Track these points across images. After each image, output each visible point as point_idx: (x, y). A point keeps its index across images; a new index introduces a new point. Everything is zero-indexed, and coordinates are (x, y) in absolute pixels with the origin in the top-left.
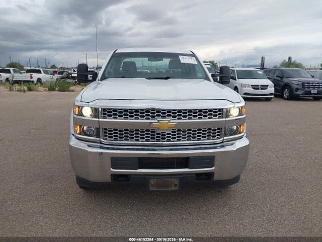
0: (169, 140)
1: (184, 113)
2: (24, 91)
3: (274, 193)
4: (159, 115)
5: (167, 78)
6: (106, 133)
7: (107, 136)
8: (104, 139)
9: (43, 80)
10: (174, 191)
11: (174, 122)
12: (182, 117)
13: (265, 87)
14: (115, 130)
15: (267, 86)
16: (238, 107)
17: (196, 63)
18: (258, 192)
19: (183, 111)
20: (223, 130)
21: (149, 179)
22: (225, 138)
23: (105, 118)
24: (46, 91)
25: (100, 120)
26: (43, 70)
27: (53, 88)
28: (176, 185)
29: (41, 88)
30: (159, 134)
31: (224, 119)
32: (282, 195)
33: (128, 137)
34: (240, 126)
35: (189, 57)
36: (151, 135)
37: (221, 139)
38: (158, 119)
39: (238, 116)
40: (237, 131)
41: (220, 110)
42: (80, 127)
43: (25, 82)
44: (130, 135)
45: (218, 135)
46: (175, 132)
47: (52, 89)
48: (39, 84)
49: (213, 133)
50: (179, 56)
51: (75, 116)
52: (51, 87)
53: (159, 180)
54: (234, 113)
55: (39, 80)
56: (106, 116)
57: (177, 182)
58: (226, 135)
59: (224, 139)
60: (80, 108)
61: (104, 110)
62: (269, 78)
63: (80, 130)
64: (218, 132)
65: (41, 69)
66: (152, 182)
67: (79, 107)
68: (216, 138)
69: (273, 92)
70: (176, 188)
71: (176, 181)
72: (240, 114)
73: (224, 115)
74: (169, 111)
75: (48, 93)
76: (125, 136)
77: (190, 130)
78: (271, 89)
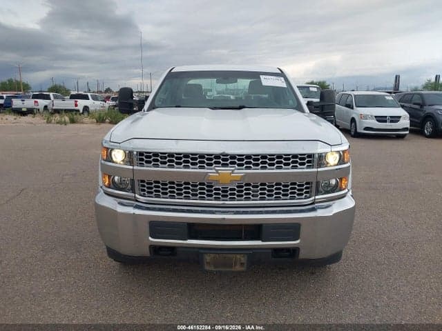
0: (233, 199)
1: (255, 160)
2: (65, 123)
3: (396, 279)
4: (219, 163)
5: (240, 108)
6: (144, 186)
7: (144, 190)
8: (141, 195)
9: (91, 109)
10: (239, 273)
11: (239, 172)
12: (251, 165)
13: (395, 119)
14: (156, 182)
15: (400, 117)
16: (339, 152)
17: (284, 85)
18: (371, 276)
19: (253, 157)
20: (314, 185)
21: (202, 254)
22: (317, 197)
23: (142, 165)
24: (92, 123)
25: (136, 167)
26: (91, 95)
27: (103, 120)
28: (242, 264)
29: (87, 120)
30: (219, 189)
31: (315, 170)
32: (408, 282)
33: (174, 192)
34: (341, 179)
35: (275, 77)
36: (207, 191)
37: (311, 199)
38: (217, 168)
39: (337, 165)
40: (336, 188)
41: (310, 156)
42: (109, 177)
43: (67, 111)
44: (177, 190)
45: (306, 193)
46: (242, 187)
47: (101, 120)
48: (86, 114)
49: (298, 190)
50: (261, 76)
51: (103, 162)
52: (100, 117)
53: (217, 256)
54: (332, 159)
55: (86, 108)
56: (144, 162)
57: (244, 259)
58: (318, 193)
59: (315, 199)
60: (109, 151)
61: (141, 154)
62: (403, 107)
63: (109, 182)
64: (306, 188)
65: (89, 94)
66: (208, 258)
67: (107, 149)
68: (303, 196)
69: (408, 126)
70: (243, 269)
71: (242, 259)
72: (341, 161)
73: (315, 164)
74: (233, 157)
75: (95, 126)
76: (170, 192)
77: (265, 184)
78: (405, 122)
